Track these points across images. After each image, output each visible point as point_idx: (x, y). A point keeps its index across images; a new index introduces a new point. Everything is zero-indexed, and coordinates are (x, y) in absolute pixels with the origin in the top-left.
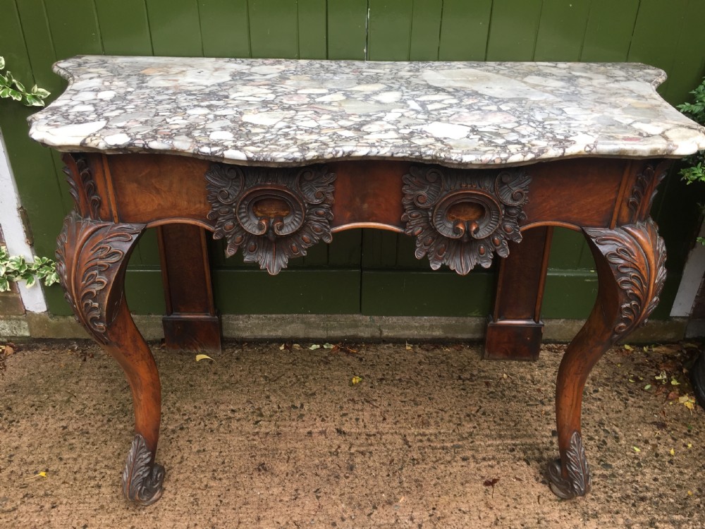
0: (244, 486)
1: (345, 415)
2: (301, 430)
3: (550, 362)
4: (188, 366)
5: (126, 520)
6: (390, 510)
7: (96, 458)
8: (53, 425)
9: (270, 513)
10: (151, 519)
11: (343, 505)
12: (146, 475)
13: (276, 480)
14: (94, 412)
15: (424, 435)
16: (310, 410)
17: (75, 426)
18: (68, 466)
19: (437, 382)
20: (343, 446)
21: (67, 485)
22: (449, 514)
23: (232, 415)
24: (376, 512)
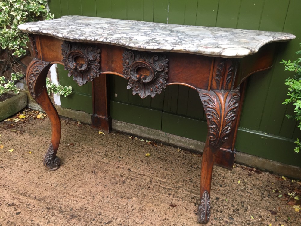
0: (84, 175)
2: (116, 165)
3: (238, 172)
4: (95, 135)
5: (42, 173)
6: (127, 200)
8: (44, 140)
9: (85, 186)
10: (49, 175)
11: (111, 193)
12: (50, 158)
13: (96, 177)
15: (160, 181)
16: (124, 160)
18: (39, 152)
19: (181, 165)
20: (126, 175)
21: (34, 158)
22: (148, 210)
23: (97, 153)
24: (121, 199)
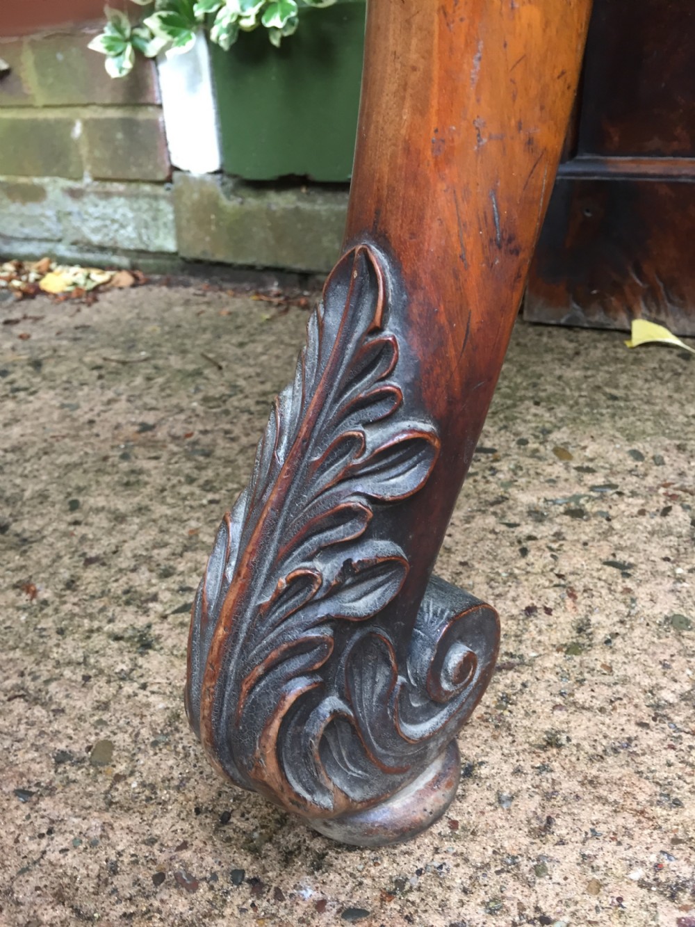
7: (194, 533)
12: (363, 603)
14: (253, 408)
17: (178, 430)
18: (80, 530)
21: (24, 598)
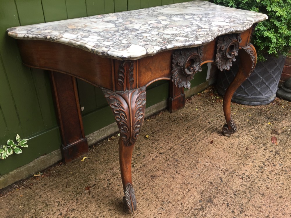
0: (155, 185)
1: (156, 148)
2: (150, 160)
4: (81, 164)
6: (200, 164)
7: (92, 214)
9: (172, 187)
11: (188, 171)
13: (162, 177)
14: (66, 201)
15: (183, 141)
16: (144, 153)
17: (65, 211)
20: (167, 156)
22: (213, 155)
24: (197, 167)
